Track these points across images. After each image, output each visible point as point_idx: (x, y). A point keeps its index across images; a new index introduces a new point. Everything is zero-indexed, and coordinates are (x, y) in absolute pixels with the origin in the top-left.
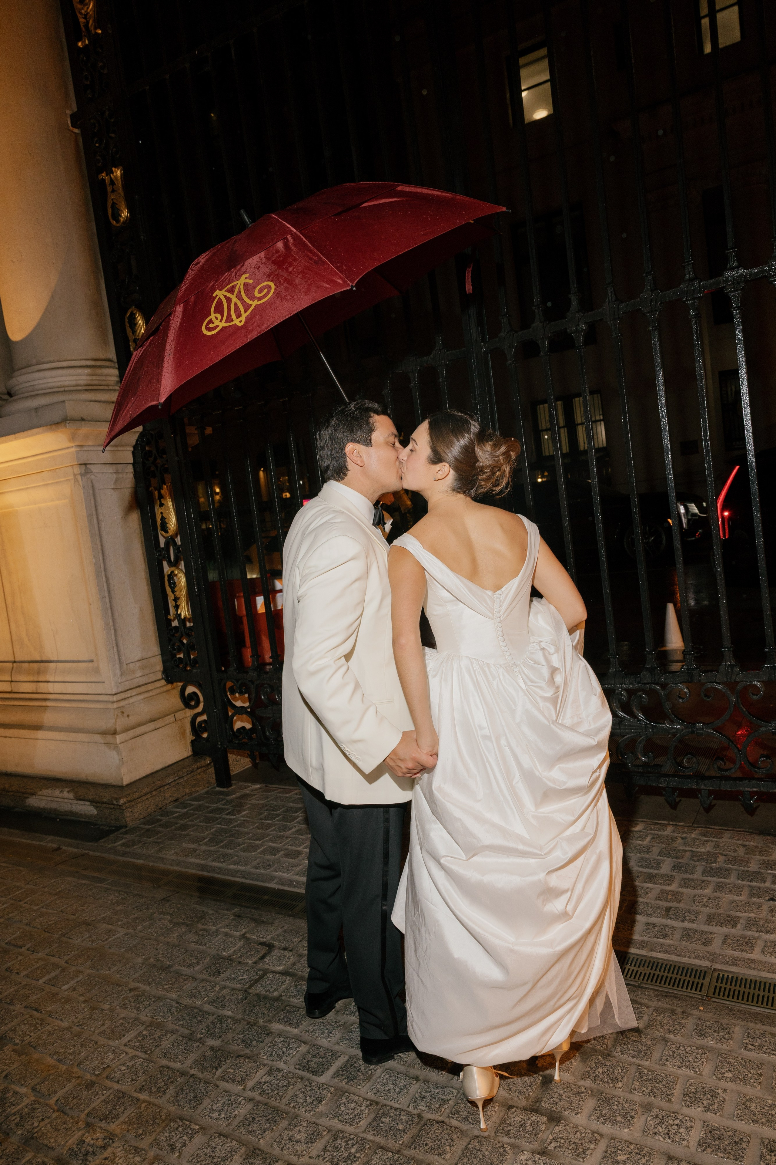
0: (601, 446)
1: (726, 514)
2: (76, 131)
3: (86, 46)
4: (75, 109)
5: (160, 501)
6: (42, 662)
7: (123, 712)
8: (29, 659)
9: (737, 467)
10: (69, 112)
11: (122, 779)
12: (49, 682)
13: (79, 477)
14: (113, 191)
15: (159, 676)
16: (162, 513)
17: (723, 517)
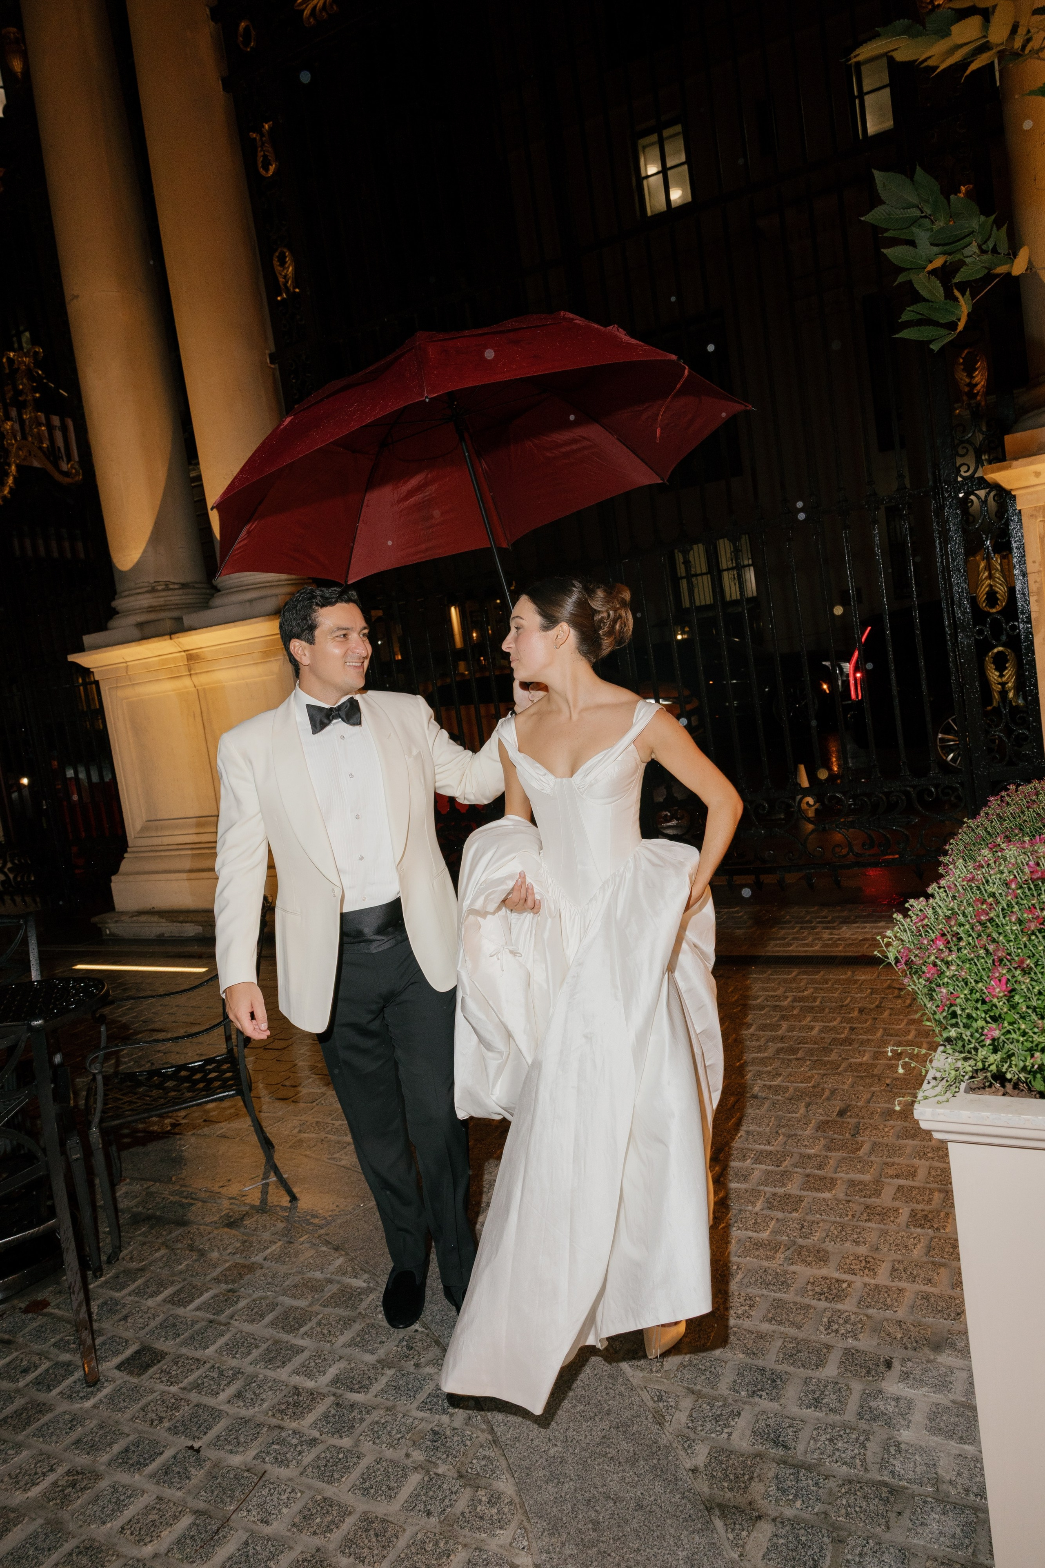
0: (750, 595)
1: (858, 675)
2: (272, 366)
3: (283, 299)
4: (273, 350)
9: (870, 629)
10: (267, 352)
17: (855, 679)
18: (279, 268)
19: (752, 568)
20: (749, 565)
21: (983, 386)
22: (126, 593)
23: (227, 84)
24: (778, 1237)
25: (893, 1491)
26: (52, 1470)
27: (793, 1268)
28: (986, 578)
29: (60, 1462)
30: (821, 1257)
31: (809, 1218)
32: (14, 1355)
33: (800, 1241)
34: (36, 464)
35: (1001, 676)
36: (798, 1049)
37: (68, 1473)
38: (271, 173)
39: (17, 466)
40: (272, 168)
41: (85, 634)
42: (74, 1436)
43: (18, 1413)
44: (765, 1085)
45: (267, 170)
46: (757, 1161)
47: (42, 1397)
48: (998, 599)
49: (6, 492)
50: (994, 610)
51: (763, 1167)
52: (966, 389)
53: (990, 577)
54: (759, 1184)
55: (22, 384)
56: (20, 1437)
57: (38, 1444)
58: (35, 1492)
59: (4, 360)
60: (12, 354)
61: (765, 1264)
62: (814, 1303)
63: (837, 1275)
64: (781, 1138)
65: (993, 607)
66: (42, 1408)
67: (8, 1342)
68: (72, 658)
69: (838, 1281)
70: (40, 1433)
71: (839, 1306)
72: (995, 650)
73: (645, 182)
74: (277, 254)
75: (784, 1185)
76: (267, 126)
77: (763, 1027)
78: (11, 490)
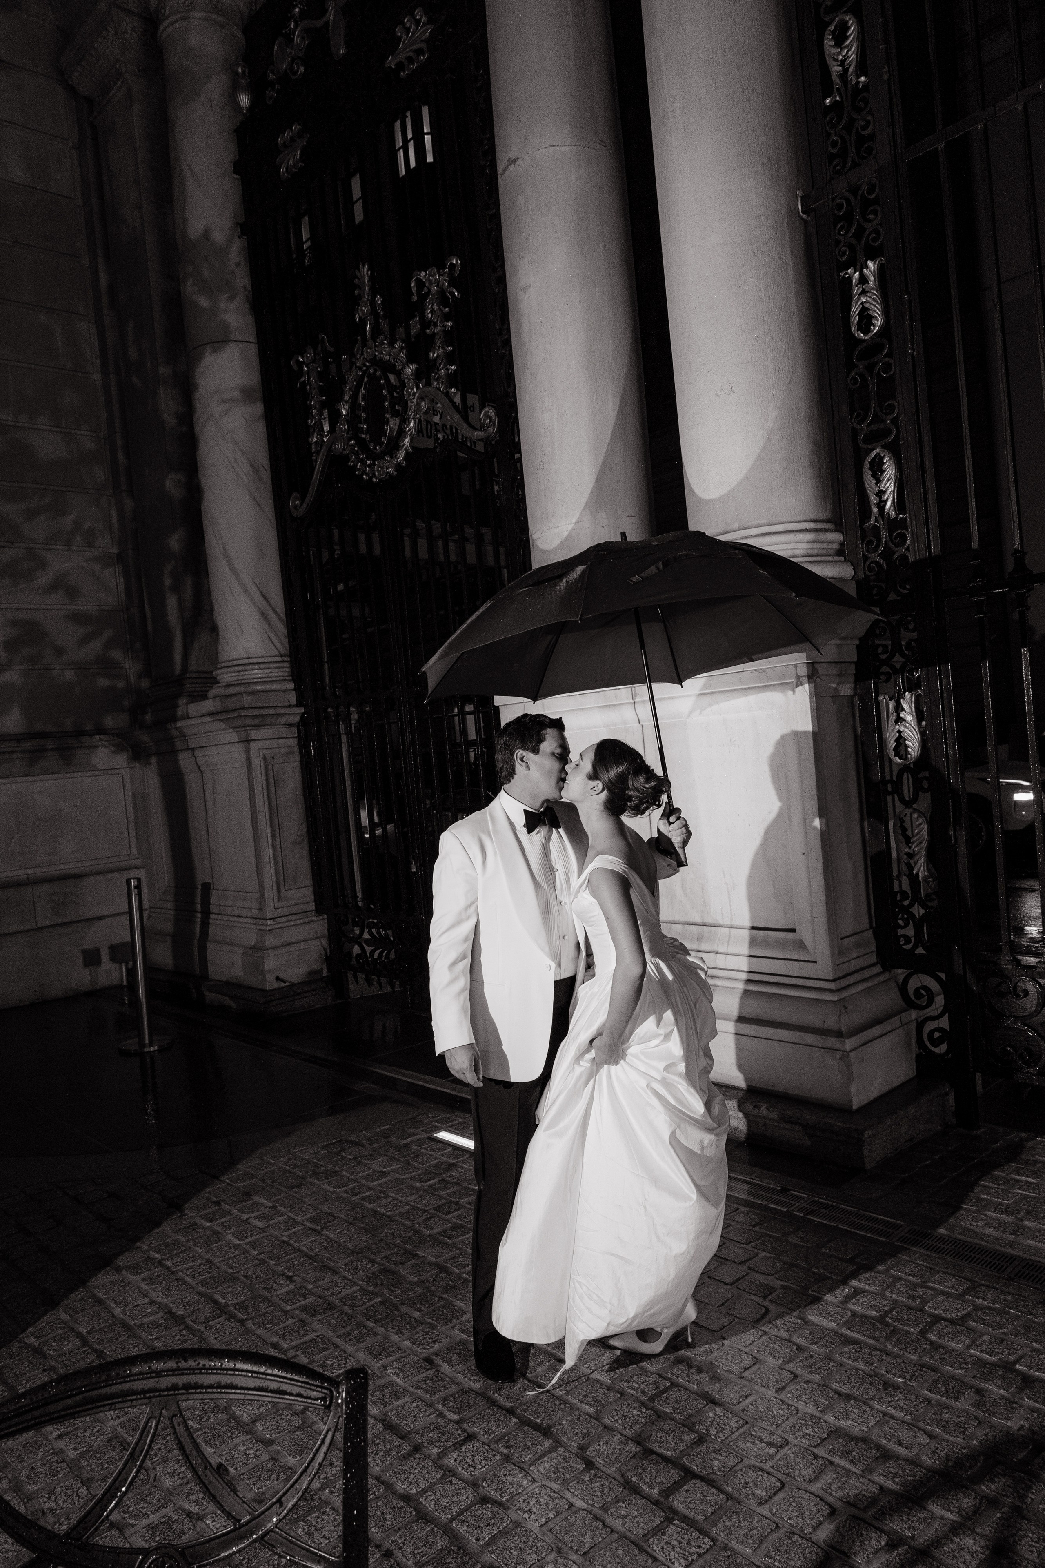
2: (804, 216)
3: (834, 103)
5: (899, 715)
6: (704, 925)
7: (845, 1007)
8: (682, 920)
10: (800, 194)
11: (851, 1101)
12: (717, 953)
14: (864, 292)
15: (874, 959)
16: (899, 732)
18: (835, 50)
39: (417, 422)
49: (401, 458)
55: (432, 311)
59: (413, 284)
60: (422, 274)
74: (832, 28)
78: (407, 456)
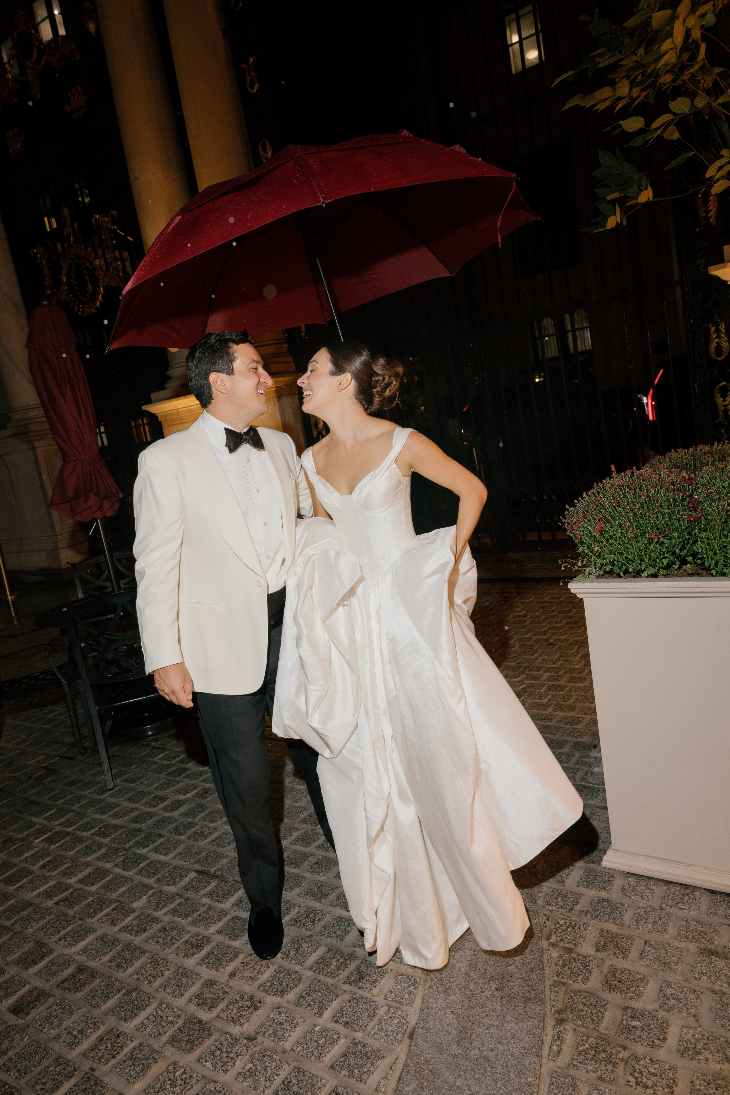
0: (588, 349)
1: (653, 403)
9: (662, 370)
13: (277, 403)
17: (652, 405)
18: (263, 153)
19: (588, 329)
20: (587, 327)
21: (714, 212)
22: (176, 366)
23: (226, 32)
24: (551, 702)
25: (585, 787)
26: (195, 788)
27: (556, 713)
28: (716, 338)
29: (198, 786)
30: (572, 708)
31: (569, 694)
32: (167, 752)
33: (562, 703)
34: (115, 284)
35: (724, 401)
36: (579, 622)
37: (203, 789)
38: (255, 90)
39: (104, 288)
40: (256, 87)
41: (152, 392)
42: (203, 778)
43: (175, 772)
44: (557, 639)
45: (253, 89)
46: (546, 671)
47: (184, 766)
48: (723, 351)
49: (98, 305)
50: (720, 359)
51: (549, 674)
52: (703, 214)
53: (718, 337)
54: (545, 681)
55: (105, 235)
56: (177, 779)
57: (187, 781)
58: (189, 795)
59: (93, 220)
60: (97, 216)
61: (542, 712)
62: (564, 726)
63: (578, 715)
64: (561, 662)
65: (720, 356)
66: (185, 770)
67: (162, 749)
68: (144, 408)
69: (578, 717)
70: (186, 777)
71: (577, 727)
72: (721, 385)
73: (511, 49)
74: (261, 144)
75: (558, 681)
76: (252, 60)
77: (562, 612)
78: (101, 304)
